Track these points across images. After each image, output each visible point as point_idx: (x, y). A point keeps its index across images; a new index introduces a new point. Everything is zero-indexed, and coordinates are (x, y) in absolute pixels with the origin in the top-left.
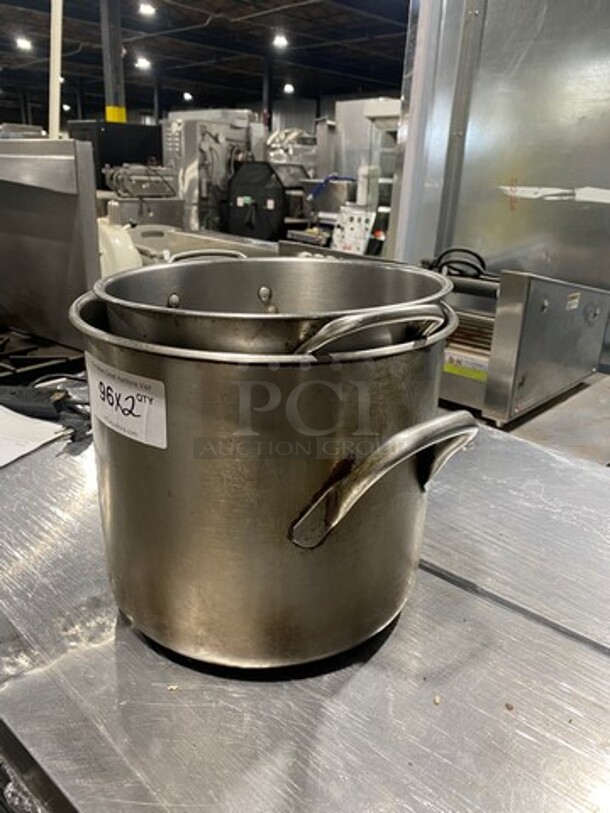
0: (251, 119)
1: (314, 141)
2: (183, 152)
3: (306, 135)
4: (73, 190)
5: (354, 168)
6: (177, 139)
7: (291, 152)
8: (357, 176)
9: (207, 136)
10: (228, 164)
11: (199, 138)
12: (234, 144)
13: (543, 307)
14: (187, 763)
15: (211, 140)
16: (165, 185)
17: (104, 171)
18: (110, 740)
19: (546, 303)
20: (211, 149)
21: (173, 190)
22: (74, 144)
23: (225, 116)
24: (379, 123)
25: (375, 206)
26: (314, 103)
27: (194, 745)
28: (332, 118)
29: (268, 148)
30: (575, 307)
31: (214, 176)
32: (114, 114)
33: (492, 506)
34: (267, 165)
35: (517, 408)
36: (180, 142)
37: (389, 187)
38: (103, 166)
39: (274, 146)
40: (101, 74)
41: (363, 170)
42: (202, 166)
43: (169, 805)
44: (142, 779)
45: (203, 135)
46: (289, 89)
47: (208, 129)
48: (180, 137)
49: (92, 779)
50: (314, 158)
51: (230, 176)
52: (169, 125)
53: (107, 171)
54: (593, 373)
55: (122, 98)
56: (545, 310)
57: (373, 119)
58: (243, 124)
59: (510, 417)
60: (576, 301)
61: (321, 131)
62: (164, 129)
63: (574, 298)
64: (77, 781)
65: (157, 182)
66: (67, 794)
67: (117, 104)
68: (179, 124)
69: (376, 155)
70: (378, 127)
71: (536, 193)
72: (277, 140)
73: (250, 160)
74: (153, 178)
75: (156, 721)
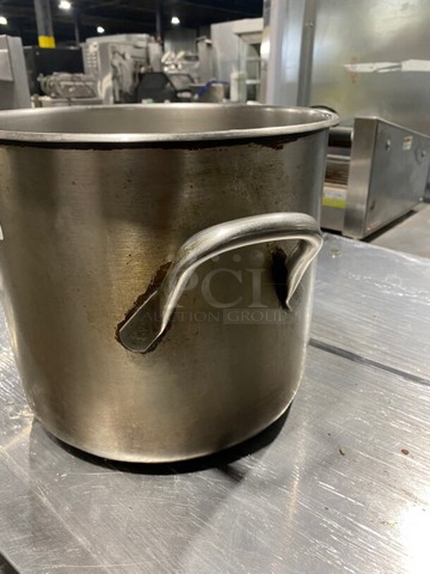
0: (149, 41)
1: (197, 58)
2: (100, 67)
3: (190, 54)
4: (9, 78)
5: (227, 74)
6: (94, 58)
7: (180, 66)
8: (229, 79)
9: (117, 55)
10: (134, 75)
11: (111, 56)
12: (138, 60)
13: (387, 146)
14: (125, 525)
15: (121, 58)
16: (87, 89)
17: (39, 79)
18: (53, 509)
19: (389, 143)
20: (120, 65)
21: (93, 92)
22: (6, 39)
23: (130, 39)
24: (245, 38)
25: (244, 100)
26: (194, 32)
27: (130, 508)
28: (209, 37)
29: (163, 65)
30: (409, 148)
31: (124, 85)
32: (46, 42)
33: (364, 296)
34: (162, 74)
35: (369, 227)
36: (96, 60)
37: (254, 86)
38: (38, 75)
39: (167, 63)
40: (33, 14)
41: (234, 75)
42: (115, 77)
43: (110, 566)
44: (83, 543)
45: (114, 53)
46: (175, 21)
47: (117, 49)
48: (96, 55)
49: (36, 547)
50: (197, 70)
51: (136, 85)
52: (87, 47)
53: (41, 79)
54: (419, 202)
55: (50, 30)
56: (389, 149)
57: (240, 35)
58: (143, 44)
59: (364, 234)
60: (410, 143)
61: (202, 47)
62: (84, 50)
63: (408, 140)
64: (22, 550)
65: (81, 86)
66: (13, 563)
67: (47, 34)
68: (95, 46)
69: (243, 64)
70: (244, 41)
71: (372, 68)
72: (169, 59)
73: (150, 71)
74: (77, 84)
75: (94, 489)
